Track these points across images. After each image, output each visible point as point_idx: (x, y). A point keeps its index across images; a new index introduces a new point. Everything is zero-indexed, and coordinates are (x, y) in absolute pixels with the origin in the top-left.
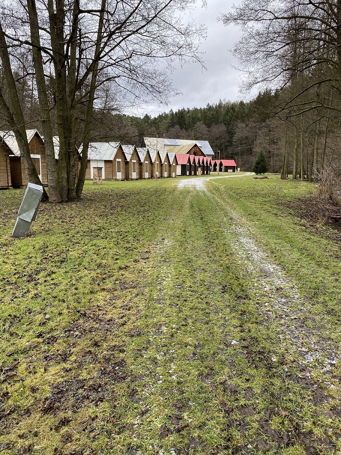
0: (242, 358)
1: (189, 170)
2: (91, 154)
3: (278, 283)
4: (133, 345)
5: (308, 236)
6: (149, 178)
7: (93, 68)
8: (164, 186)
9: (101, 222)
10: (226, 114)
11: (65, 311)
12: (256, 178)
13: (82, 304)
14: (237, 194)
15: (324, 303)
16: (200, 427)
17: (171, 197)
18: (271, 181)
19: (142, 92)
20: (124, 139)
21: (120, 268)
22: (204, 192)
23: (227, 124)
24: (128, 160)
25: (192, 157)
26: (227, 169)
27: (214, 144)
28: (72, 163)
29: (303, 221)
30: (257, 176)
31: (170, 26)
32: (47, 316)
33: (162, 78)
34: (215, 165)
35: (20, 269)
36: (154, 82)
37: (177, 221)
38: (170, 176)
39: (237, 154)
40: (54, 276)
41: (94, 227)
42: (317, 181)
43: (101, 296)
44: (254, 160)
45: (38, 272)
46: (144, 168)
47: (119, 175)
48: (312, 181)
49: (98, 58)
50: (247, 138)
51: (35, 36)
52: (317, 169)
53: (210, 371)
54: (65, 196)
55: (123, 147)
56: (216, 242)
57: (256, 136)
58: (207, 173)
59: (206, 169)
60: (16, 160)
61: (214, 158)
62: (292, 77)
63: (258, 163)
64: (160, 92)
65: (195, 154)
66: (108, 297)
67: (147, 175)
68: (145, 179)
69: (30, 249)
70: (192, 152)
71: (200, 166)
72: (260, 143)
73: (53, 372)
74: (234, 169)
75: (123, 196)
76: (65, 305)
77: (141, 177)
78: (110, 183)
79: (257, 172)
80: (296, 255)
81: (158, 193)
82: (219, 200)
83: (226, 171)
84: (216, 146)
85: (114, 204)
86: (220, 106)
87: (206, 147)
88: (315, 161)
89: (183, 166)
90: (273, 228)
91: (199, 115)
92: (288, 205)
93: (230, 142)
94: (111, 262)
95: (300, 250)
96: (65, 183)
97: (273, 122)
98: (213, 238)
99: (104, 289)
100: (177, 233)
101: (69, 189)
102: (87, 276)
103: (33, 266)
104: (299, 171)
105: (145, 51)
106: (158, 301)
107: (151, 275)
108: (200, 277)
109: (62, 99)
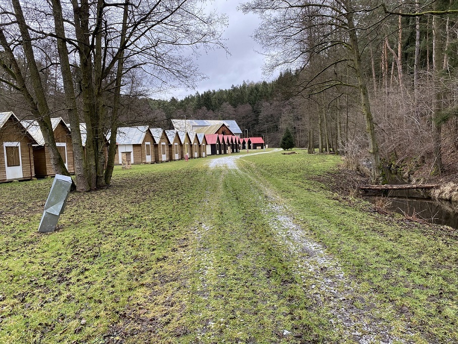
1: (218, 149)
2: (119, 140)
3: (322, 262)
5: (343, 210)
6: (179, 160)
7: (119, 57)
8: (196, 166)
9: (133, 209)
10: (251, 94)
11: (102, 313)
12: (285, 154)
13: (121, 304)
14: (268, 171)
17: (203, 177)
18: (299, 156)
19: (168, 78)
20: (153, 124)
21: (158, 260)
22: (236, 171)
23: (252, 103)
24: (157, 142)
25: (221, 136)
26: (255, 146)
27: (241, 123)
28: (100, 150)
30: (285, 152)
31: (193, 16)
32: (83, 321)
33: (188, 63)
34: (244, 143)
35: (49, 269)
36: (180, 68)
37: (212, 203)
38: (200, 156)
39: (264, 131)
40: (87, 273)
41: (126, 216)
42: (343, 153)
43: (140, 292)
44: (281, 136)
45: (69, 271)
46: (174, 149)
47: (149, 159)
48: (338, 153)
49: (123, 46)
50: (272, 115)
51: (59, 28)
52: (342, 142)
54: (93, 184)
55: (152, 130)
56: (255, 222)
57: (280, 114)
58: (237, 151)
59: (235, 148)
60: (41, 149)
61: (242, 136)
62: (310, 59)
63: (284, 139)
64: (186, 77)
65: (223, 133)
66: (148, 293)
67: (177, 156)
68: (175, 160)
69: (60, 245)
70: (221, 132)
71: (229, 145)
72: (286, 120)
74: (262, 146)
75: (153, 179)
76: (102, 306)
77: (171, 159)
78: (139, 166)
79: (284, 148)
80: (334, 231)
81: (190, 174)
82: (252, 178)
83: (255, 148)
84: (243, 125)
85: (145, 188)
86: (244, 86)
87: (234, 127)
88: (339, 135)
89: (213, 146)
90: (308, 204)
91: (225, 96)
92: (319, 179)
93: (256, 120)
94: (147, 253)
95: (337, 225)
96: (93, 171)
97: (297, 100)
98: (251, 219)
99: (143, 285)
100: (214, 216)
101: (97, 177)
102: (123, 270)
103: (64, 264)
104: (324, 144)
105: (170, 39)
106: (202, 293)
107: (192, 265)
108: (242, 262)
109: (89, 88)
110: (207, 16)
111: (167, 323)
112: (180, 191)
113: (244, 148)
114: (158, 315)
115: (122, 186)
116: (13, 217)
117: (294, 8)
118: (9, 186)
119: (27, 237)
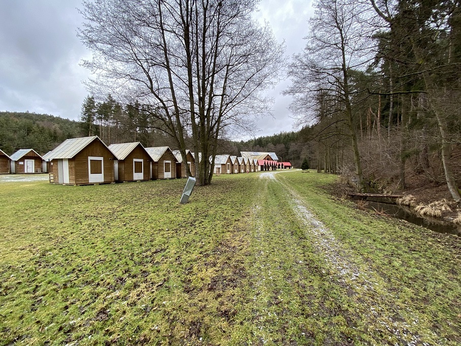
0: (306, 270)
1: (265, 168)
2: (216, 161)
3: (322, 231)
4: (247, 260)
5: (337, 206)
6: (244, 173)
9: (222, 196)
10: (285, 138)
11: (211, 241)
12: (303, 172)
13: (219, 238)
14: (293, 182)
15: (350, 243)
16: (287, 303)
18: (312, 173)
20: (232, 154)
21: (236, 220)
22: (274, 180)
23: (285, 144)
24: (233, 163)
25: (266, 161)
28: (207, 166)
29: (333, 197)
32: (203, 244)
34: (279, 165)
35: (186, 220)
37: (261, 196)
38: (255, 171)
39: (291, 159)
40: (203, 223)
41: (219, 199)
42: (339, 174)
43: (228, 234)
44: (301, 162)
45: (195, 221)
46: (241, 167)
47: (229, 171)
48: (336, 173)
50: (296, 150)
52: (339, 167)
53: (290, 276)
54: (203, 183)
55: (231, 157)
56: (285, 207)
57: (301, 150)
58: (275, 170)
59: (274, 168)
60: (179, 164)
61: (278, 161)
62: (321, 119)
63: (303, 164)
65: (268, 159)
66: (231, 235)
67: (242, 171)
68: (242, 173)
69: (190, 210)
70: (266, 159)
71: (271, 166)
72: (304, 153)
73: (210, 271)
74: (290, 167)
75: (231, 182)
76: (211, 238)
77: (239, 172)
78: (224, 175)
79: (303, 169)
80: (331, 216)
81: (250, 180)
82: (283, 185)
83: (285, 168)
84: (279, 155)
85: (227, 186)
86: (281, 134)
87: (274, 156)
88: (337, 163)
89: (262, 166)
90: (316, 200)
91: (270, 140)
92: (323, 188)
93: (287, 153)
94: (230, 217)
95: (333, 213)
96: (203, 176)
97: (312, 142)
98: (282, 206)
99: (229, 231)
100: (263, 203)
101: (205, 179)
102: (220, 224)
103: (192, 218)
104: (328, 168)
106: (258, 238)
107: (252, 225)
108: (278, 226)
109: (204, 136)
110: (264, 98)
111: (241, 249)
112: (244, 189)
113: (279, 168)
114: (236, 245)
115: (217, 184)
116: (168, 195)
117: (312, 92)
118: (165, 181)
119: (175, 205)
